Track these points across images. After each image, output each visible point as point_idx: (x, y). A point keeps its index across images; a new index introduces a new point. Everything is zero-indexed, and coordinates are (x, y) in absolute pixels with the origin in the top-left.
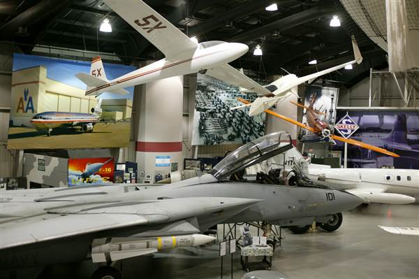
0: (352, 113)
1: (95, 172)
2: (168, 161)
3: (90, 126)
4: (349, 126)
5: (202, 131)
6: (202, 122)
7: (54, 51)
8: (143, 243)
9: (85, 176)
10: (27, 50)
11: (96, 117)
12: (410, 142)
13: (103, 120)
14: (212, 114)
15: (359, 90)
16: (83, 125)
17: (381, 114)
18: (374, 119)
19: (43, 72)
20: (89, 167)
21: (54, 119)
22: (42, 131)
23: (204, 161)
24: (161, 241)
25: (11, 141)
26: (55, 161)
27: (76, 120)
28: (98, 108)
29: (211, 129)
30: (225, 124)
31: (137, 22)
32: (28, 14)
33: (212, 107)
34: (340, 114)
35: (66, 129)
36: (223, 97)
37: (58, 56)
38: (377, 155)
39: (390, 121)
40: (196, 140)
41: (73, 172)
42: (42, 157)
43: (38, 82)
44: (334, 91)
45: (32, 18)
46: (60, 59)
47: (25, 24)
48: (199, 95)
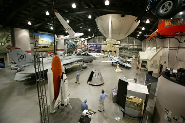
0: (89, 44)
1: (52, 55)
2: (62, 52)
3: (49, 47)
4: (89, 46)
5: (67, 47)
6: (67, 46)
7: (41, 32)
8: (70, 66)
9: (51, 55)
10: (36, 32)
11: (50, 45)
12: (98, 49)
13: (51, 45)
14: (69, 44)
15: (90, 40)
16: (47, 46)
17: (93, 44)
18: (92, 45)
19: (40, 36)
20: (51, 54)
21: (42, 45)
22: (40, 48)
23: (68, 52)
24: (73, 65)
25: (34, 49)
26: (45, 53)
27: (46, 45)
28: (50, 43)
29: (69, 47)
30: (71, 46)
31: (67, 29)
32: (37, 25)
33: (69, 43)
34: (87, 44)
35: (44, 47)
36: (70, 41)
37: (42, 33)
38: (93, 50)
39: (95, 45)
40: (66, 49)
41: (49, 55)
42: (41, 52)
43: (39, 38)
44: (86, 41)
45: (38, 26)
46: (42, 34)
47: (37, 27)
48: (67, 41)
